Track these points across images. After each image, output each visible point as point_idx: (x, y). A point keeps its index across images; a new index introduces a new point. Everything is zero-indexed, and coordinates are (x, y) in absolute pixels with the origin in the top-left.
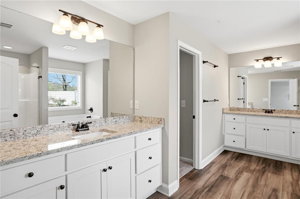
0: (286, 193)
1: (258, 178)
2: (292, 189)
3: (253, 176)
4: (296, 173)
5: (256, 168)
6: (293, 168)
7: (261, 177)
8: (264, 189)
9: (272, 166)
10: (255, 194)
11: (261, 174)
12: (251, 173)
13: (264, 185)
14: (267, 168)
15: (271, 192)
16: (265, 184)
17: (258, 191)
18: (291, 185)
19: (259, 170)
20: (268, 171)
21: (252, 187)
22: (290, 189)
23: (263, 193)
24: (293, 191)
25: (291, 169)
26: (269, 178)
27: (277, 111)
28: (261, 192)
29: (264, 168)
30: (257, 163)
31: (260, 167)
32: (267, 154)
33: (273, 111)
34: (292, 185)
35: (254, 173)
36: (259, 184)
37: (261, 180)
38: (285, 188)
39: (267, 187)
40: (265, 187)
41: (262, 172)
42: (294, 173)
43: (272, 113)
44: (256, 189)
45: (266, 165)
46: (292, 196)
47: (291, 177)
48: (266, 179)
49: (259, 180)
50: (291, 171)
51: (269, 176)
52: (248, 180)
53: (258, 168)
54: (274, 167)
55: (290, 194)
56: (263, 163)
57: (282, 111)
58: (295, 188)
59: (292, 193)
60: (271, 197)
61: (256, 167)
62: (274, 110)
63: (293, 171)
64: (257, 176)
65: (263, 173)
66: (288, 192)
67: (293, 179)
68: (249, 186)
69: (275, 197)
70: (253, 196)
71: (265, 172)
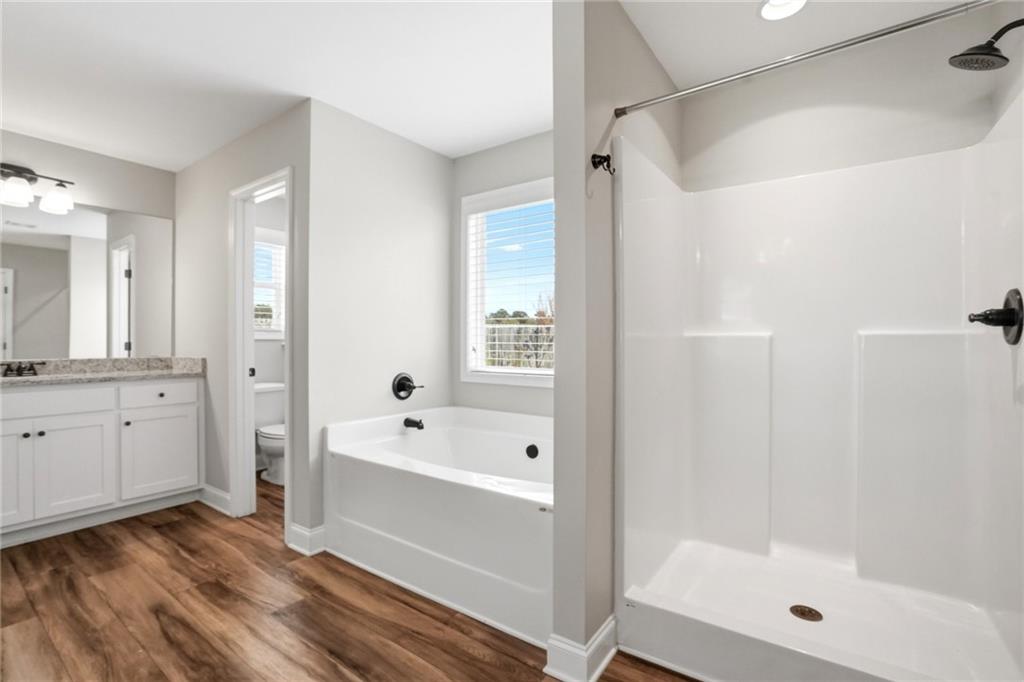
0: (187, 596)
1: (72, 613)
2: (188, 580)
3: (48, 622)
4: (155, 539)
5: (29, 588)
6: (135, 531)
7: (82, 605)
8: (131, 629)
9: (73, 554)
10: (121, 661)
11: (68, 595)
12: (28, 617)
13: (114, 616)
14: (66, 568)
15: (156, 622)
16: (117, 616)
17: (122, 648)
18: (176, 573)
19: (46, 590)
20: (81, 574)
21: (87, 652)
22: (185, 582)
23: (139, 642)
24: (193, 580)
25: (134, 535)
26: (104, 589)
27: (53, 364)
28: (132, 643)
29: (56, 572)
30: (15, 574)
31: (39, 578)
32: (17, 532)
33: (37, 367)
34: (179, 571)
35: (41, 608)
36: (98, 627)
37: (89, 612)
38: (171, 587)
39: (131, 618)
40: (127, 621)
41: (64, 586)
42: (149, 541)
43: (35, 374)
44: (107, 649)
45: (51, 563)
46: (203, 593)
47: (155, 554)
48: (102, 599)
49: (86, 616)
50: (140, 539)
51: (100, 586)
52: (46, 644)
53: (35, 586)
54: (84, 553)
55: (196, 592)
56: (37, 564)
57: (68, 363)
58: (190, 571)
59: (197, 588)
60: (171, 635)
61: (24, 586)
62: (44, 363)
63: (143, 537)
64: (63, 609)
65: (71, 586)
66: (188, 591)
67: (165, 556)
68: (74, 656)
69: (179, 624)
70: (122, 675)
71: (76, 582)
